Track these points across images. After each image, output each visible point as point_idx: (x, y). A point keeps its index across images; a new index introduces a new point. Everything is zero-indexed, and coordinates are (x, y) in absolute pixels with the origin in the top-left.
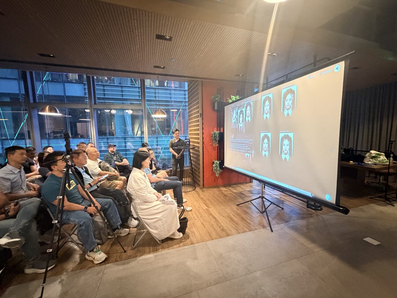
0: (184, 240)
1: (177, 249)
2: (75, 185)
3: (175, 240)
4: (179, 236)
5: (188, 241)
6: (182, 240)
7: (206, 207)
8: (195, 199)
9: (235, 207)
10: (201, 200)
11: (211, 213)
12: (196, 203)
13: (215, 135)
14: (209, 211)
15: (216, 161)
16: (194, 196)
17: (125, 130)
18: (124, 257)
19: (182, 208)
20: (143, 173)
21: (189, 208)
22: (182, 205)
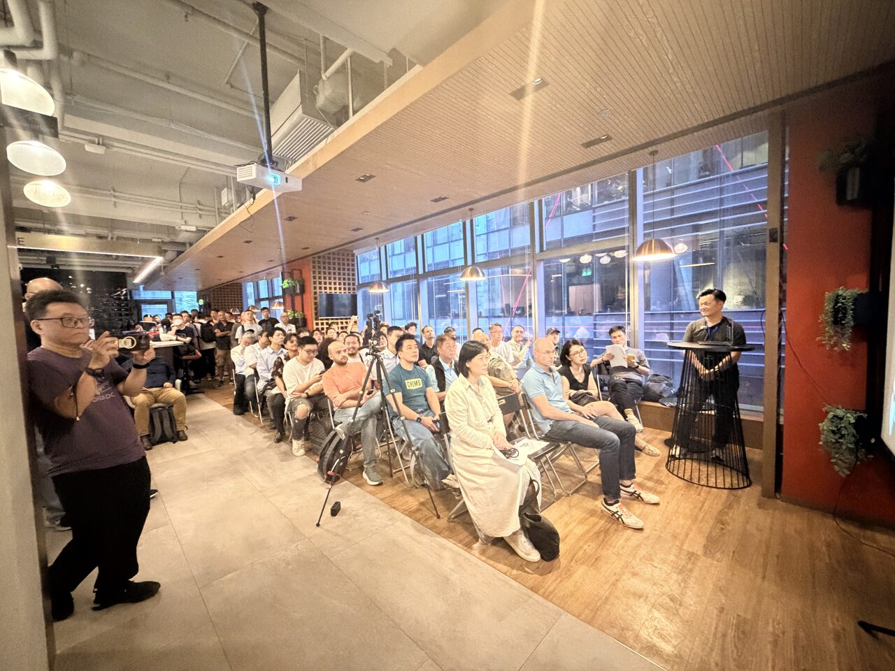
0: (529, 571)
2: (421, 386)
3: (517, 557)
4: (528, 555)
5: (534, 578)
6: (527, 567)
7: (698, 549)
8: (697, 510)
9: (852, 627)
10: (711, 522)
11: (691, 570)
12: (682, 522)
13: (840, 305)
14: (694, 563)
15: (840, 413)
16: (703, 503)
17: (674, 294)
18: (430, 522)
19: (613, 508)
20: (469, 384)
21: (631, 520)
22: (617, 502)
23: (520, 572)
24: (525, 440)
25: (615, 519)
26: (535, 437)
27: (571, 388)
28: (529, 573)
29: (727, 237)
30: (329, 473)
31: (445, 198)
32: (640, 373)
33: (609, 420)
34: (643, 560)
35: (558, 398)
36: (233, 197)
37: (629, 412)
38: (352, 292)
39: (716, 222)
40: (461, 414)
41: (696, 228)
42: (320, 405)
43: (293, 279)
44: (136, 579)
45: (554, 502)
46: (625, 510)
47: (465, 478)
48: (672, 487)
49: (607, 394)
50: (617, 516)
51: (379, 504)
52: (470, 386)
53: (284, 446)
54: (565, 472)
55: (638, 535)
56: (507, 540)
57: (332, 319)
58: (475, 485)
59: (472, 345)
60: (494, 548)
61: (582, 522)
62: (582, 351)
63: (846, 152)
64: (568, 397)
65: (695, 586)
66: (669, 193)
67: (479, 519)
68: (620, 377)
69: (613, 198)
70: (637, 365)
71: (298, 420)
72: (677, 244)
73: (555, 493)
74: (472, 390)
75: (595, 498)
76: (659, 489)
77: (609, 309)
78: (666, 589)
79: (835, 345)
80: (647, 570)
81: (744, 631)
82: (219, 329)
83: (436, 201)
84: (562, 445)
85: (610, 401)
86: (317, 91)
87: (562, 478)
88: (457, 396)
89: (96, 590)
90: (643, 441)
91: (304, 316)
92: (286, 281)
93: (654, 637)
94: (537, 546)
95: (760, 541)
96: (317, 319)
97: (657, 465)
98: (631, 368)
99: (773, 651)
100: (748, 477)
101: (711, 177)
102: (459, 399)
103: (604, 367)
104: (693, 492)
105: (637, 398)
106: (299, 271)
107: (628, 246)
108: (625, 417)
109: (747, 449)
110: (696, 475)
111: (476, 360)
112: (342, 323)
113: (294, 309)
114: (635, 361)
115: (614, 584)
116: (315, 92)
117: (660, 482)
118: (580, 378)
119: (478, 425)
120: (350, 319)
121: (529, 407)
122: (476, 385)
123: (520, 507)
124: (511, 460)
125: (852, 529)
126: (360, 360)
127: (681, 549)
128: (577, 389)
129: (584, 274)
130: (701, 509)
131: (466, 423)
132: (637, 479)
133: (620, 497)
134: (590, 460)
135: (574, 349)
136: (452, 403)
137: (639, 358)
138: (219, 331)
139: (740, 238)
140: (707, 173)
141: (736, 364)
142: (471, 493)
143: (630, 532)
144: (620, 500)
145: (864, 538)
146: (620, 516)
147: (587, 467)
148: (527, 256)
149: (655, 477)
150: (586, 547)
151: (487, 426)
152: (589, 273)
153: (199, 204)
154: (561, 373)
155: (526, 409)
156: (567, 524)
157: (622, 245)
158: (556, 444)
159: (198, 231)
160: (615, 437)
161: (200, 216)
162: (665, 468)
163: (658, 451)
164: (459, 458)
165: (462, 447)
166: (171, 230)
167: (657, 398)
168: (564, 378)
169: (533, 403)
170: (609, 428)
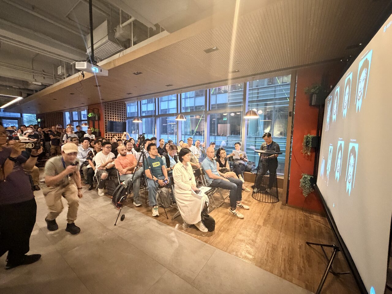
1: (193, 238)
2: (160, 165)
4: (203, 230)
5: (206, 238)
7: (261, 224)
8: (261, 211)
9: (304, 244)
10: (266, 214)
11: (259, 231)
12: (256, 215)
13: (308, 140)
14: (260, 229)
15: (306, 176)
16: (264, 208)
17: (257, 130)
18: (164, 221)
19: (234, 211)
20: (182, 165)
21: (240, 215)
22: (235, 209)
23: (201, 236)
24: (202, 187)
25: (234, 215)
26: (206, 186)
27: (220, 166)
28: (204, 236)
29: (276, 109)
30: (118, 203)
31: (172, 85)
32: (244, 161)
33: (234, 179)
34: (243, 229)
35: (215, 171)
36: (64, 71)
37: (240, 175)
38: (124, 121)
39: (273, 103)
40: (179, 177)
41: (266, 105)
42: (112, 173)
43: (94, 113)
44: (28, 254)
45: (212, 210)
46: (238, 212)
47: (180, 202)
48: (254, 203)
49: (232, 169)
50: (235, 214)
51: (142, 215)
52: (183, 166)
53: (93, 192)
54: (216, 199)
55: (242, 220)
56: (196, 225)
57: (114, 133)
58: (184, 205)
59: (185, 149)
60: (191, 228)
61: (223, 217)
62: (224, 152)
63: (313, 89)
64: (219, 170)
65: (260, 236)
66: (257, 90)
67: (185, 218)
68: (237, 163)
69: (236, 89)
70: (243, 158)
71: (102, 180)
72: (259, 110)
73: (213, 207)
74: (184, 167)
75: (227, 208)
76: (249, 204)
77: (233, 134)
78: (251, 238)
79: (306, 153)
80: (245, 232)
81: (274, 249)
82: (52, 135)
83: (168, 86)
84: (216, 189)
85: (233, 171)
86: (116, 30)
87: (215, 201)
88: (178, 170)
89: (7, 260)
90: (245, 187)
91: (100, 131)
92: (90, 114)
93: (247, 254)
94: (206, 227)
95: (280, 220)
96: (106, 133)
97: (249, 195)
98: (241, 159)
99: (282, 253)
100: (278, 198)
101: (272, 85)
102: (179, 171)
103: (231, 158)
104: (260, 205)
105: (243, 170)
106: (97, 110)
107: (242, 112)
108: (239, 177)
109: (278, 189)
110: (261, 198)
111: (186, 156)
112: (119, 135)
113: (94, 127)
114: (243, 156)
115: (234, 238)
116: (115, 31)
117: (250, 201)
118: (223, 163)
119: (186, 181)
120: (123, 133)
121: (204, 174)
122: (185, 166)
123: (202, 212)
124: (198, 195)
125: (307, 214)
126: (132, 153)
127: (256, 224)
128: (222, 167)
129: (224, 119)
130: (263, 210)
131: (181, 180)
132: (242, 201)
133: (236, 207)
134: (225, 194)
135: (222, 151)
136: (176, 173)
137: (244, 155)
138: (52, 136)
139: (281, 109)
140: (271, 83)
141: (277, 158)
142: (182, 208)
143: (239, 219)
144: (236, 208)
145: (310, 217)
146: (236, 214)
147: (225, 197)
148: (203, 112)
149: (248, 200)
150: (224, 226)
151: (189, 182)
152: (226, 119)
153: (44, 72)
154: (217, 161)
155: (203, 175)
156: (217, 218)
157: (240, 111)
158: (214, 188)
159: (42, 85)
160: (236, 185)
161: (44, 78)
162: (251, 196)
163: (250, 190)
164: (178, 194)
165: (179, 190)
166: (26, 83)
167: (249, 170)
168: (218, 163)
169: (206, 173)
170: (233, 182)
